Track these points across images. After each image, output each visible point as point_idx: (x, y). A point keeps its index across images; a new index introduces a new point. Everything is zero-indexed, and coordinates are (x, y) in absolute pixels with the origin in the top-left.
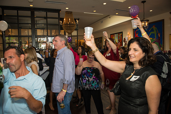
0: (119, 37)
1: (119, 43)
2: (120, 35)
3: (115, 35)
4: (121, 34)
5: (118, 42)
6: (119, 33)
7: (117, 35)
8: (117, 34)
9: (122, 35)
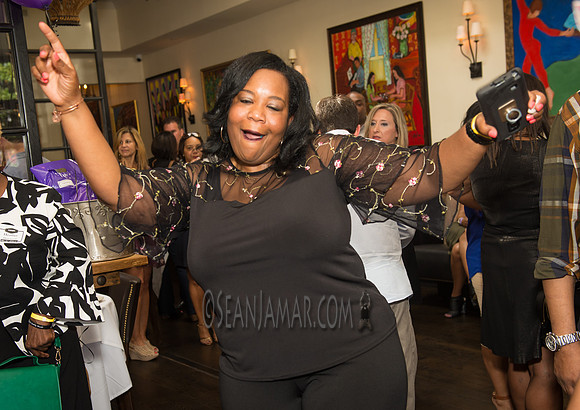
0: (394, 43)
1: (401, 83)
2: (403, 31)
3: (368, 31)
4: (412, 20)
5: (395, 81)
6: (393, 16)
7: (383, 32)
8: (383, 24)
9: (419, 29)
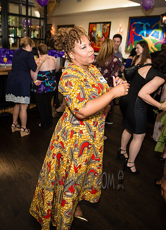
0: (104, 29)
2: (106, 27)
3: (98, 25)
4: (108, 25)
5: (102, 37)
7: (102, 26)
9: (110, 27)
